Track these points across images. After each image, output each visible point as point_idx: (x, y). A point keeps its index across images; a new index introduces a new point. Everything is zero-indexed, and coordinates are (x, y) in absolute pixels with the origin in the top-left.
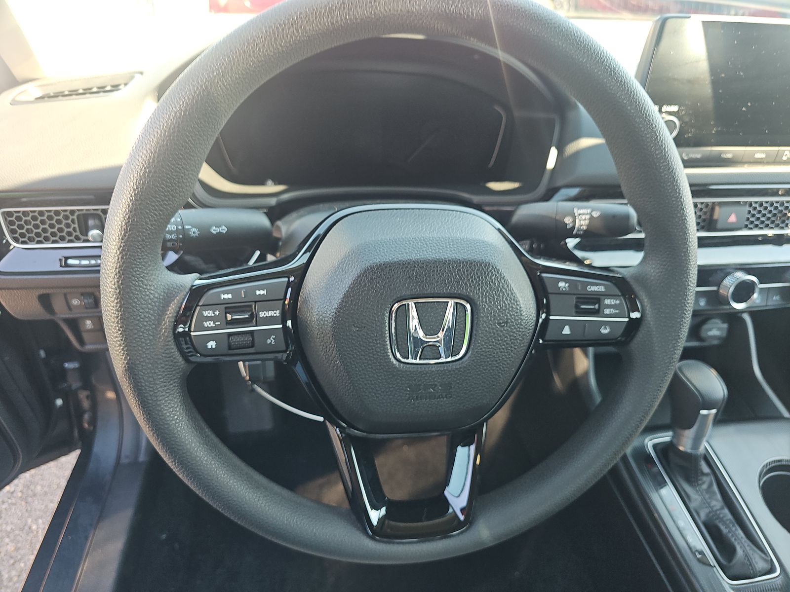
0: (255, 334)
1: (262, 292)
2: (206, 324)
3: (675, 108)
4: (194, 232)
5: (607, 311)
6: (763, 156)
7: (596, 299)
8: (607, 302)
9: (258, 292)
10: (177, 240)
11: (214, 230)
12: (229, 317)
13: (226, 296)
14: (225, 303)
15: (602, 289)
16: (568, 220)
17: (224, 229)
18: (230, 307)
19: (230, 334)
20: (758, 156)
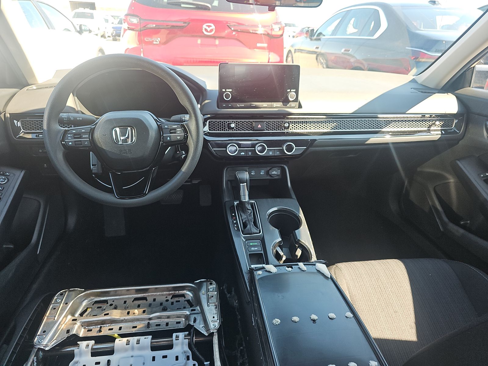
0: (82, 141)
1: (83, 131)
2: (69, 138)
3: (231, 90)
4: (72, 119)
5: (178, 132)
6: (267, 105)
7: (175, 129)
8: (178, 130)
9: (82, 131)
10: (67, 120)
11: (78, 119)
12: (75, 136)
13: (74, 131)
14: (74, 133)
15: (176, 126)
16: (183, 118)
17: (81, 119)
18: (75, 134)
19: (75, 141)
20: (264, 105)
